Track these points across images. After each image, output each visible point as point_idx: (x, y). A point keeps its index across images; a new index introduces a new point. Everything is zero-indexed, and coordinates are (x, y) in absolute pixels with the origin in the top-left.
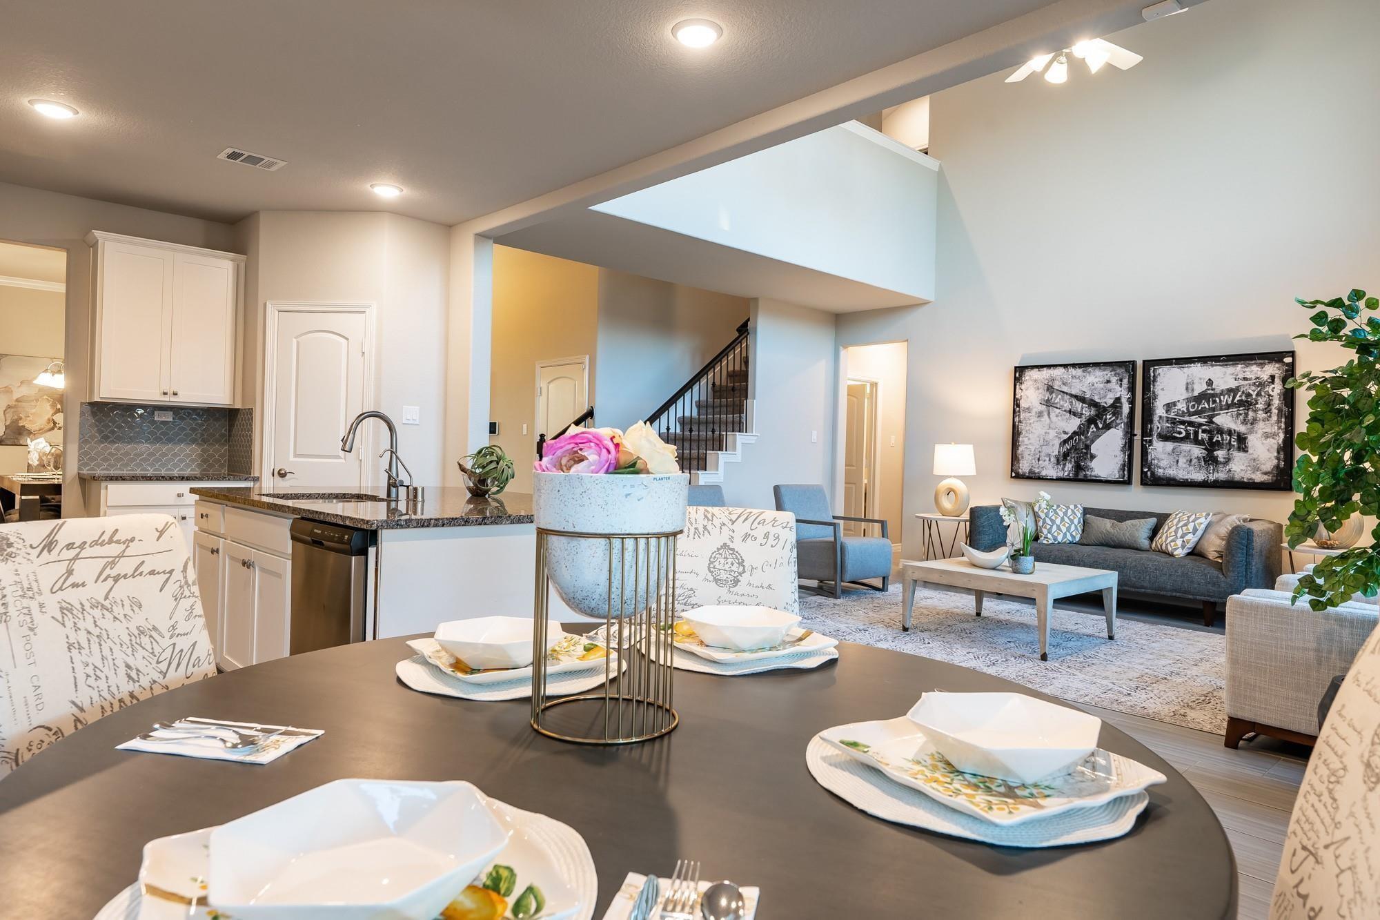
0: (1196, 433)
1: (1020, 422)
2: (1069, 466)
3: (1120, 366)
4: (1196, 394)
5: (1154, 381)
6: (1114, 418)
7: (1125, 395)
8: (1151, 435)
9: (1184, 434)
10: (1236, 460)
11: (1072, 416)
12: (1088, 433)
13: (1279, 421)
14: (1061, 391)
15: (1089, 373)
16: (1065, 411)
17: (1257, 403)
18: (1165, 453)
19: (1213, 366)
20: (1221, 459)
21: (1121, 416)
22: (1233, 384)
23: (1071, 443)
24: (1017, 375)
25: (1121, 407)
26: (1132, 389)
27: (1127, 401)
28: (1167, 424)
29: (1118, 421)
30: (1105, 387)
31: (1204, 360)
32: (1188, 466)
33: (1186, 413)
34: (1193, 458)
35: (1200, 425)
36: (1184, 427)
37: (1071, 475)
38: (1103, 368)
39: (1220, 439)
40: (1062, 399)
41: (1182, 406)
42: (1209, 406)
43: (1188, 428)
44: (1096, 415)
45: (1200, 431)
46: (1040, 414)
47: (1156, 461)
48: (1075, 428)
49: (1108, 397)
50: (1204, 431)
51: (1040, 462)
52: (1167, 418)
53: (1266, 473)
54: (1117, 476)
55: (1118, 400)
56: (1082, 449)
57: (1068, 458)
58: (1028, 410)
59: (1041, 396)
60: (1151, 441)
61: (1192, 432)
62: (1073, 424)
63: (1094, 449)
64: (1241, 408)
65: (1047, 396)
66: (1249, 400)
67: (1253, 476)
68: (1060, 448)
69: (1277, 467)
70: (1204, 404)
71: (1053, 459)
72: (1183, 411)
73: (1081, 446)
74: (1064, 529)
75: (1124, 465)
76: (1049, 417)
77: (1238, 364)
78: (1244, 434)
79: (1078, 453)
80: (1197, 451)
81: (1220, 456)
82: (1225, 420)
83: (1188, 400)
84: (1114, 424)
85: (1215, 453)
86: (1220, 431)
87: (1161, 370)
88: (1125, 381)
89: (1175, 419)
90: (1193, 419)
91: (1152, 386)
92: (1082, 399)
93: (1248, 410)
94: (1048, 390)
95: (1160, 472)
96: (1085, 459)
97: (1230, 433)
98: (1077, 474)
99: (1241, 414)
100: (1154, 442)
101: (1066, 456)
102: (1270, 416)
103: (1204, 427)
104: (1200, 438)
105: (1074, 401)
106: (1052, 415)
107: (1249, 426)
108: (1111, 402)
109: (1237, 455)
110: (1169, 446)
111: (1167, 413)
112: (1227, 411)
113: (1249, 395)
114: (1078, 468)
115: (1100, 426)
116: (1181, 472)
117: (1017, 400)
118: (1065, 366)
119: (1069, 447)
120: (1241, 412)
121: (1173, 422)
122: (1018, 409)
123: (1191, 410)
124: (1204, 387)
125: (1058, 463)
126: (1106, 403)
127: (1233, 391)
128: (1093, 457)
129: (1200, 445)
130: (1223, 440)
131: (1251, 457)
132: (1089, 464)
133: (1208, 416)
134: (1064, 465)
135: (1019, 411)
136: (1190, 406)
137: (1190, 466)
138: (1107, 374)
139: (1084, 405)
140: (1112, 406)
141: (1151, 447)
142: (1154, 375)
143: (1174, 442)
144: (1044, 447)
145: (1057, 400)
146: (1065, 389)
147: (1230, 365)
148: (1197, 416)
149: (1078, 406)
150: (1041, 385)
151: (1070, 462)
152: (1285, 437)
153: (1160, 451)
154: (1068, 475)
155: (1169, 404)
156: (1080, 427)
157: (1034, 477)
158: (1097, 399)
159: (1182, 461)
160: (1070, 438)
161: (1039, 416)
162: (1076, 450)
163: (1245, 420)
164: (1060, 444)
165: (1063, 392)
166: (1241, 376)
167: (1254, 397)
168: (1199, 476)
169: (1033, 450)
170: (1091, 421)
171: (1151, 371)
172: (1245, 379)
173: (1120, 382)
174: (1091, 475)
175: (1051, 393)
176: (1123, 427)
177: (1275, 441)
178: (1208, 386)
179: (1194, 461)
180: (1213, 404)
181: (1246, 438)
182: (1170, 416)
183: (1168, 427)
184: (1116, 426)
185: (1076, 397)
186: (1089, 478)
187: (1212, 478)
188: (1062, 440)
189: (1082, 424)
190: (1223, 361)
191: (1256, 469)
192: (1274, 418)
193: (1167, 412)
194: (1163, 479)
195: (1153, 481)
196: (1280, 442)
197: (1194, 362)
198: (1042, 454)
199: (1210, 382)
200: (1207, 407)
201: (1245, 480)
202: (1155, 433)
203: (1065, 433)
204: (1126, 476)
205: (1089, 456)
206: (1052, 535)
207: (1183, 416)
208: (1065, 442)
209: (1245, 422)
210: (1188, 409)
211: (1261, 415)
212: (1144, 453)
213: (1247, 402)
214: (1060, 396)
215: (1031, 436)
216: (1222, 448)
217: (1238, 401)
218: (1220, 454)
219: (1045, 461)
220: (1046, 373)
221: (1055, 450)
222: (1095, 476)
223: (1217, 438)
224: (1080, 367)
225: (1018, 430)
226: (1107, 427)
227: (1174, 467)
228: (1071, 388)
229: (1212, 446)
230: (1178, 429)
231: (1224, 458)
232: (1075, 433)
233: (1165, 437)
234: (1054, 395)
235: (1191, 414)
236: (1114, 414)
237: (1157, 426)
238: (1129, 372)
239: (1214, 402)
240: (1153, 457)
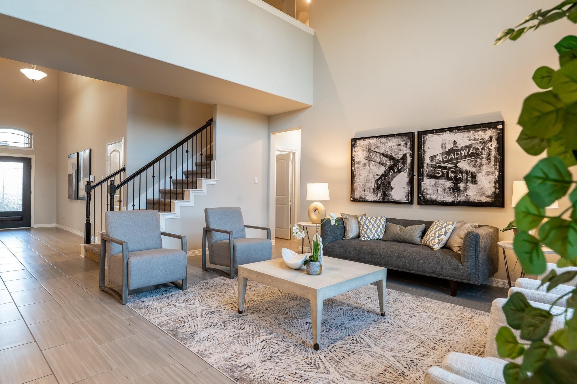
0: (448, 173)
1: (355, 170)
2: (380, 194)
3: (406, 136)
4: (447, 150)
5: (424, 143)
6: (403, 166)
7: (408, 152)
8: (423, 175)
9: (441, 174)
10: (471, 189)
11: (381, 166)
12: (389, 175)
13: (495, 165)
14: (375, 151)
15: (389, 140)
16: (377, 163)
17: (482, 154)
18: (431, 186)
19: (456, 133)
20: (462, 189)
21: (407, 165)
22: (468, 143)
23: (381, 180)
24: (353, 144)
25: (406, 159)
26: (412, 148)
27: (410, 156)
28: (431, 169)
29: (405, 168)
30: (398, 148)
31: (451, 129)
32: (443, 193)
33: (442, 161)
34: (446, 188)
35: (450, 168)
36: (441, 170)
37: (381, 199)
38: (396, 137)
39: (461, 176)
40: (376, 156)
41: (439, 158)
42: (455, 157)
43: (443, 170)
44: (394, 165)
45: (450, 172)
46: (365, 165)
47: (426, 190)
48: (383, 172)
49: (399, 154)
50: (452, 172)
51: (365, 192)
52: (432, 164)
53: (488, 197)
54: (405, 200)
55: (405, 155)
56: (386, 184)
57: (380, 189)
58: (359, 163)
59: (365, 155)
60: (423, 179)
61: (445, 173)
62: (382, 170)
63: (393, 184)
64: (473, 158)
65: (368, 154)
66: (478, 152)
67: (481, 199)
68: (375, 184)
69: (495, 193)
70: (452, 156)
71: (372, 190)
72: (440, 161)
73: (386, 182)
74: (374, 231)
75: (408, 193)
76: (369, 167)
77: (471, 131)
78: (475, 173)
79: (384, 187)
80: (448, 184)
81: (461, 187)
82: (464, 165)
83: (443, 154)
84: (403, 169)
85: (458, 185)
86: (461, 172)
87: (427, 137)
88: (408, 144)
89: (436, 165)
90: (446, 165)
91: (423, 147)
92: (385, 156)
93: (477, 158)
94: (368, 151)
95: (428, 197)
96: (388, 190)
97: (467, 172)
98: (384, 199)
99: (473, 161)
100: (425, 179)
101: (378, 188)
102: (490, 162)
103: (452, 170)
104: (450, 176)
105: (382, 157)
106: (371, 165)
107: (478, 168)
108: (401, 156)
109: (471, 186)
110: (433, 181)
111: (431, 162)
112: (464, 160)
113: (477, 149)
114: (385, 195)
115: (396, 170)
116: (439, 197)
117: (353, 157)
118: (377, 137)
119: (379, 183)
120: (473, 160)
121: (435, 167)
122: (353, 162)
123: (445, 160)
124: (452, 146)
125: (374, 193)
126: (398, 157)
127: (468, 147)
128: (392, 189)
129: (450, 180)
130: (463, 177)
131: (479, 187)
132: (390, 193)
133: (454, 163)
134: (377, 193)
135: (354, 164)
136: (444, 157)
137: (444, 193)
138: (399, 140)
139: (387, 159)
140: (402, 159)
141: (423, 182)
142: (424, 140)
143: (435, 179)
144: (367, 184)
145: (373, 157)
146: (377, 150)
147: (467, 131)
148: (448, 163)
149: (384, 160)
150: (365, 149)
151: (380, 192)
152: (499, 174)
153: (428, 184)
154: (379, 199)
155: (432, 156)
156: (385, 172)
157: (362, 201)
158: (393, 155)
159: (440, 190)
160: (380, 178)
161: (364, 166)
162: (383, 185)
163: (475, 164)
164: (375, 181)
165: (376, 152)
166: (472, 138)
167: (480, 150)
168: (449, 199)
169: (361, 185)
170: (391, 168)
171: (422, 137)
172: (475, 140)
173: (405, 145)
174: (391, 199)
175: (370, 153)
176: (408, 171)
177: (493, 177)
178: (454, 145)
179: (447, 190)
180: (457, 155)
181: (476, 176)
182: (433, 164)
183: (432, 170)
184: (404, 171)
185: (383, 154)
186: (390, 201)
187: (457, 200)
188: (376, 179)
189: (386, 170)
190: (462, 129)
191: (482, 194)
192: (493, 163)
193: (431, 161)
194: (430, 201)
195: (425, 202)
196: (496, 177)
197: (446, 131)
198: (366, 188)
199: (455, 143)
200: (454, 157)
201: (476, 201)
202: (425, 174)
203: (377, 175)
204: (410, 199)
205: (390, 188)
206: (367, 235)
207: (440, 164)
208: (378, 180)
209: (475, 166)
210: (443, 159)
211: (485, 161)
212: (419, 186)
213: (476, 153)
214: (374, 154)
215: (360, 177)
216: (463, 182)
217: (471, 153)
218: (462, 185)
219: (367, 191)
220: (367, 142)
221: (372, 185)
222: (394, 200)
223: (459, 176)
224: (385, 138)
225: (354, 174)
226: (399, 171)
227: (436, 194)
228: (380, 149)
229: (456, 181)
230: (438, 171)
231: (464, 188)
232: (382, 175)
233: (430, 176)
234: (371, 154)
235: (445, 162)
236: (403, 164)
237: (426, 169)
238: (410, 139)
239: (458, 154)
240: (424, 188)
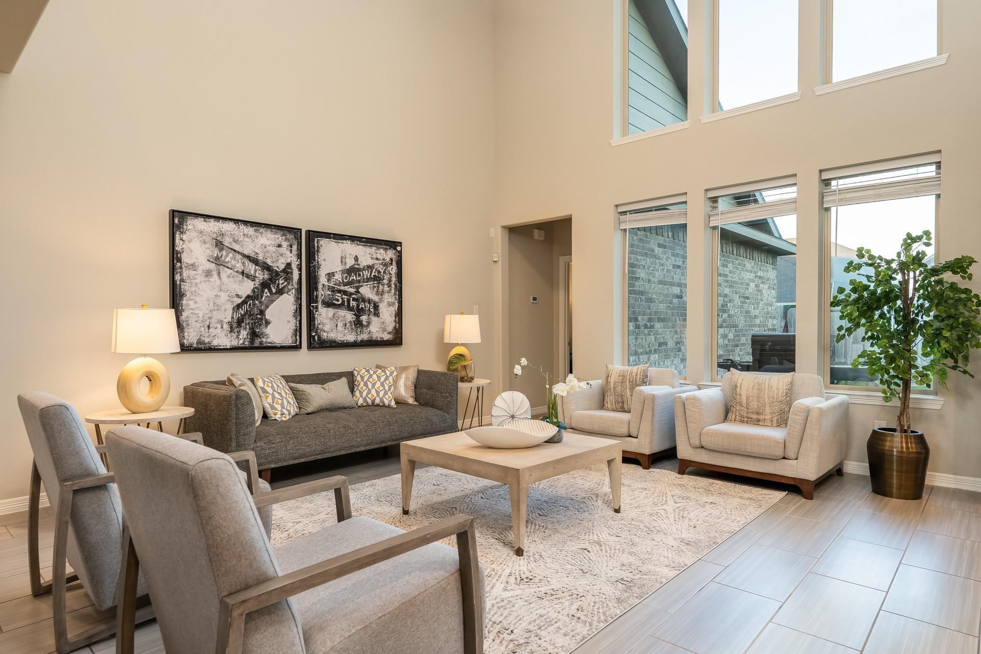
0: (349, 300)
1: (182, 280)
2: (244, 333)
3: (290, 232)
4: (348, 267)
5: (318, 251)
6: (286, 283)
7: (294, 262)
8: (317, 302)
9: (340, 302)
10: (373, 323)
11: (246, 279)
12: (262, 297)
13: (395, 294)
14: (232, 249)
15: (261, 233)
16: (237, 272)
17: (383, 279)
18: (328, 318)
19: (358, 245)
20: (364, 323)
21: (292, 282)
22: (370, 262)
23: (245, 307)
24: (176, 221)
25: (292, 273)
26: (299, 256)
27: (297, 268)
28: (329, 292)
29: (290, 287)
30: (277, 250)
31: (353, 239)
32: (344, 329)
33: (342, 283)
34: (347, 322)
35: (351, 294)
36: (340, 295)
37: (246, 343)
38: (274, 230)
39: (363, 306)
40: (234, 258)
41: (338, 277)
42: (356, 278)
43: (343, 296)
44: (270, 279)
45: (351, 299)
46: (208, 273)
47: (321, 326)
48: (249, 292)
49: (280, 262)
50: (354, 300)
51: (211, 330)
52: (329, 286)
53: (389, 333)
54: (291, 342)
55: (289, 265)
56: (257, 314)
57: (243, 324)
58: (193, 266)
59: (208, 252)
60: (317, 307)
61: (346, 300)
62: (247, 288)
63: (268, 314)
64: (375, 282)
65: (216, 252)
66: (380, 276)
67: (383, 336)
68: (233, 313)
69: (395, 328)
70: (353, 277)
71: (226, 327)
72: (339, 281)
73: (256, 311)
75: (296, 331)
76: (220, 278)
77: (373, 246)
78: (377, 303)
79: (253, 319)
80: (350, 316)
81: (364, 320)
82: (366, 291)
83: (343, 272)
84: (286, 290)
85: (361, 318)
86: (364, 300)
87: (322, 241)
88: (295, 247)
89: (334, 288)
90: (346, 288)
91: (316, 256)
92: (255, 261)
93: (379, 283)
94: (217, 245)
95: (324, 335)
96: (260, 325)
97: (369, 301)
98: (252, 341)
99: (375, 287)
100: (319, 308)
101: (240, 322)
102: (391, 290)
103: (354, 296)
104: (351, 306)
105: (247, 262)
106: (223, 275)
107: (380, 297)
108: (282, 267)
109: (374, 319)
110: (331, 311)
111: (328, 282)
112: (367, 284)
113: (379, 272)
114: (254, 335)
115: (274, 291)
116: (339, 335)
117: (178, 252)
118: (236, 221)
119: (243, 313)
120: (375, 285)
121: (333, 290)
122: (179, 264)
123: (345, 281)
124: (353, 262)
125: (232, 330)
126: (278, 267)
127: (370, 267)
128: (268, 323)
129: (351, 311)
130: (365, 307)
131: (382, 320)
132: (264, 330)
133: (356, 286)
134: (239, 332)
135: (181, 268)
136: (344, 277)
137: (345, 329)
138: (278, 237)
139: (257, 267)
140: (284, 271)
141: (317, 313)
142: (318, 246)
143: (334, 308)
144: (214, 313)
145: (228, 259)
146: (236, 247)
147: (368, 246)
148: (349, 287)
149: (251, 268)
150: (208, 239)
151: (245, 329)
152: (399, 305)
153: (324, 315)
154: (243, 344)
155: (329, 273)
156: (253, 291)
157: (204, 348)
158: (269, 262)
159: (340, 324)
160: (244, 302)
161: (207, 276)
162: (250, 316)
163: (377, 291)
164: (233, 308)
165: (235, 251)
166: (374, 256)
167: (382, 274)
168: (351, 338)
169: (201, 316)
170: (265, 285)
171: (316, 241)
172: (377, 259)
173: (289, 248)
174: (266, 342)
175: (221, 250)
176: (294, 293)
177: (394, 309)
178: (355, 261)
179: (348, 325)
180: (359, 277)
181: (378, 306)
182: (331, 285)
183: (329, 295)
184: (288, 292)
185: (248, 257)
186: (265, 345)
187: (359, 339)
188: (235, 304)
189: (256, 288)
190: (364, 242)
191: (384, 330)
192: (393, 291)
193: (329, 280)
194: (327, 342)
195: (319, 344)
196: (396, 309)
197: (346, 239)
198: (213, 321)
199: (356, 259)
200: (355, 279)
201: (379, 339)
202: (320, 300)
203: (238, 296)
204: (298, 341)
205: (264, 322)
207: (340, 286)
208: (239, 306)
209: (377, 293)
210: (343, 279)
211: (386, 288)
212: (311, 318)
213: (379, 277)
214: (231, 255)
215: (197, 299)
216: (365, 314)
217: (374, 276)
218: (364, 318)
219: (216, 328)
220: (213, 226)
221: (228, 315)
222: (271, 343)
223: (362, 305)
224: (252, 226)
225: (180, 291)
226: (280, 292)
227: (335, 331)
228: (242, 246)
229: (359, 312)
230: (336, 297)
231: (366, 322)
232: (248, 297)
233: (328, 304)
234: (224, 253)
235: (345, 284)
236: (286, 279)
237: (322, 293)
238: (298, 240)
239: (359, 275)
240: (319, 322)
